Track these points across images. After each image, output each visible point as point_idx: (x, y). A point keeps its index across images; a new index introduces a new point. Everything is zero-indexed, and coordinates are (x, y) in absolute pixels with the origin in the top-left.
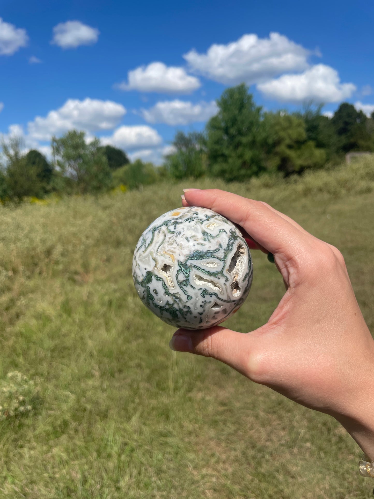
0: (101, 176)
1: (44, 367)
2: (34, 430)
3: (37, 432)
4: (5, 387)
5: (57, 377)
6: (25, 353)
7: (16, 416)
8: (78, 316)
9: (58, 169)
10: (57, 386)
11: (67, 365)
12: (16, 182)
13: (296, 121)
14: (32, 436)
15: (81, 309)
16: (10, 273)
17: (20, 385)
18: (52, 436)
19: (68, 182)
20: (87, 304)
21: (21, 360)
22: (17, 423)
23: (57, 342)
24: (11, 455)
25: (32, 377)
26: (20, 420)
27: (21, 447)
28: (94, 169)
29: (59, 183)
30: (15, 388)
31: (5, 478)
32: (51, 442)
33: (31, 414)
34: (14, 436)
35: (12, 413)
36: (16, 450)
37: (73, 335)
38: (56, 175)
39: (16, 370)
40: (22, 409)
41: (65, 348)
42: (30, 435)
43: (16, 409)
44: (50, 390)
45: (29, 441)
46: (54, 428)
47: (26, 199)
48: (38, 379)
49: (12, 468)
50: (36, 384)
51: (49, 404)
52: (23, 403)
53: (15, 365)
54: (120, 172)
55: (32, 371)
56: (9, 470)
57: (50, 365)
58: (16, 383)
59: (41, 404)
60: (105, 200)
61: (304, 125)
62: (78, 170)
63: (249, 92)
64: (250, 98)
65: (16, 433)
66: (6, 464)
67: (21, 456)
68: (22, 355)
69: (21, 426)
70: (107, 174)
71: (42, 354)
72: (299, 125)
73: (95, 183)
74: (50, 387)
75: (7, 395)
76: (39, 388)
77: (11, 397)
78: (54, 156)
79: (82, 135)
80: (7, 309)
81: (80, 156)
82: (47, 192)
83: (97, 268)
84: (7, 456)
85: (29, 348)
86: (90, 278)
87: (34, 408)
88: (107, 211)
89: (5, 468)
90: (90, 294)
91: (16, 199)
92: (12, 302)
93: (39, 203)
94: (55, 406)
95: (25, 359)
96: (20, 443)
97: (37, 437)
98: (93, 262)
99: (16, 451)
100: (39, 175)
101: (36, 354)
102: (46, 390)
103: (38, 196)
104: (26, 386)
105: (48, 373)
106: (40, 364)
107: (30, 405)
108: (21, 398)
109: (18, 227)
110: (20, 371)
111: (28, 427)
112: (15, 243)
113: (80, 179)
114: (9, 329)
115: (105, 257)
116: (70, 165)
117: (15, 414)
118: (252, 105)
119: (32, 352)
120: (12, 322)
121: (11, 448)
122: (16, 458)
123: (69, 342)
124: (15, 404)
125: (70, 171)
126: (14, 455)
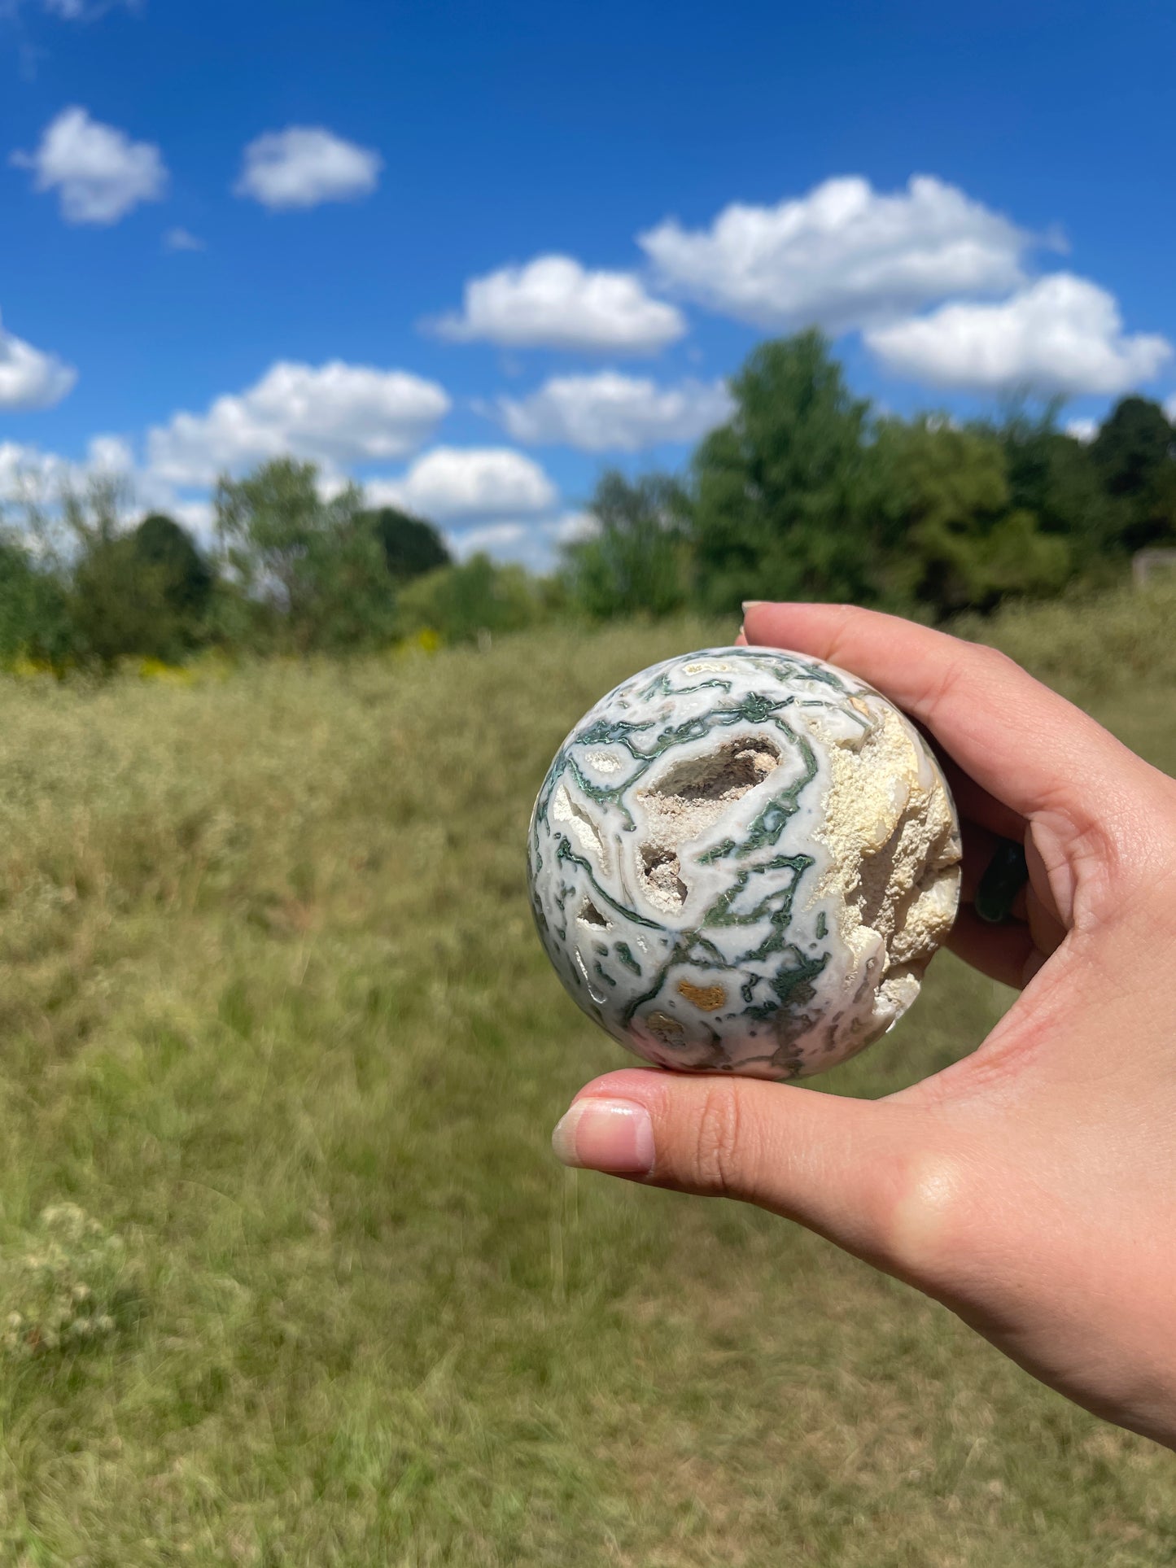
0: (362, 601)
1: (158, 1197)
2: (119, 1395)
3: (128, 1403)
4: (34, 1253)
5: (196, 1230)
6: (101, 1150)
7: (63, 1349)
8: (271, 1037)
9: (230, 574)
10: (195, 1260)
11: (229, 1193)
12: (100, 611)
13: (976, 449)
14: (111, 1415)
15: (282, 1016)
16: (68, 895)
17: (78, 1249)
18: (172, 1420)
19: (262, 616)
20: (300, 1001)
21: (87, 1169)
22: (67, 1370)
23: (202, 1116)
24: (42, 1472)
25: (120, 1226)
26: (76, 1363)
27: (76, 1448)
28: (341, 578)
29: (232, 618)
30: (66, 1258)
31: (21, 1547)
32: (171, 1439)
33: (111, 1344)
34: (54, 1412)
35: (51, 1338)
36: (59, 1455)
37: (253, 1097)
38: (227, 592)
39: (72, 1201)
40: (82, 1325)
41: (226, 1139)
42: (105, 1410)
43: (64, 1326)
44: (175, 1269)
45: (101, 1432)
46: (182, 1393)
47: (127, 664)
48: (139, 1235)
49: (43, 1514)
50: (130, 1250)
51: (169, 1314)
52: (86, 1307)
53: (69, 1186)
54: (423, 590)
55: (121, 1208)
56: (33, 1520)
57: (178, 1190)
58: (67, 1244)
59: (143, 1315)
60: (372, 674)
61: (1002, 462)
62: (290, 581)
63: (832, 356)
64: (832, 373)
65: (62, 1402)
66: (25, 1502)
67: (75, 1479)
68: (93, 1154)
69: (77, 1381)
70: (381, 597)
71: (153, 1155)
72: (986, 461)
73: (341, 622)
74: (175, 1260)
75: (38, 1278)
76: (138, 1264)
77: (50, 1287)
78: (221, 536)
79: (308, 475)
80: (53, 1005)
81: (301, 539)
82: (192, 644)
83: (336, 887)
84: (29, 1476)
85: (113, 1133)
86: (315, 919)
87: (122, 1326)
88: (378, 712)
89: (22, 1515)
90: (313, 970)
91: (96, 664)
92: (69, 985)
93: (166, 678)
94: (186, 1323)
95: (101, 1166)
96: (73, 1435)
97: (125, 1421)
98: (327, 867)
99: (58, 1461)
100: (171, 593)
101: (135, 1152)
102: (159, 1268)
103: (165, 655)
104: (98, 1255)
105: (171, 1217)
106: (146, 1185)
107: (110, 1314)
108: (82, 1291)
109: (99, 749)
110: (80, 1205)
111: (100, 1384)
112: (87, 801)
113: (298, 609)
114: (54, 1071)
115: (363, 853)
116: (268, 565)
117: (62, 1340)
118: (839, 395)
119: (122, 1146)
120: (64, 1049)
121: (44, 1449)
122: (58, 1485)
123: (239, 1119)
124: (62, 1310)
125: (267, 583)
126: (52, 1475)
